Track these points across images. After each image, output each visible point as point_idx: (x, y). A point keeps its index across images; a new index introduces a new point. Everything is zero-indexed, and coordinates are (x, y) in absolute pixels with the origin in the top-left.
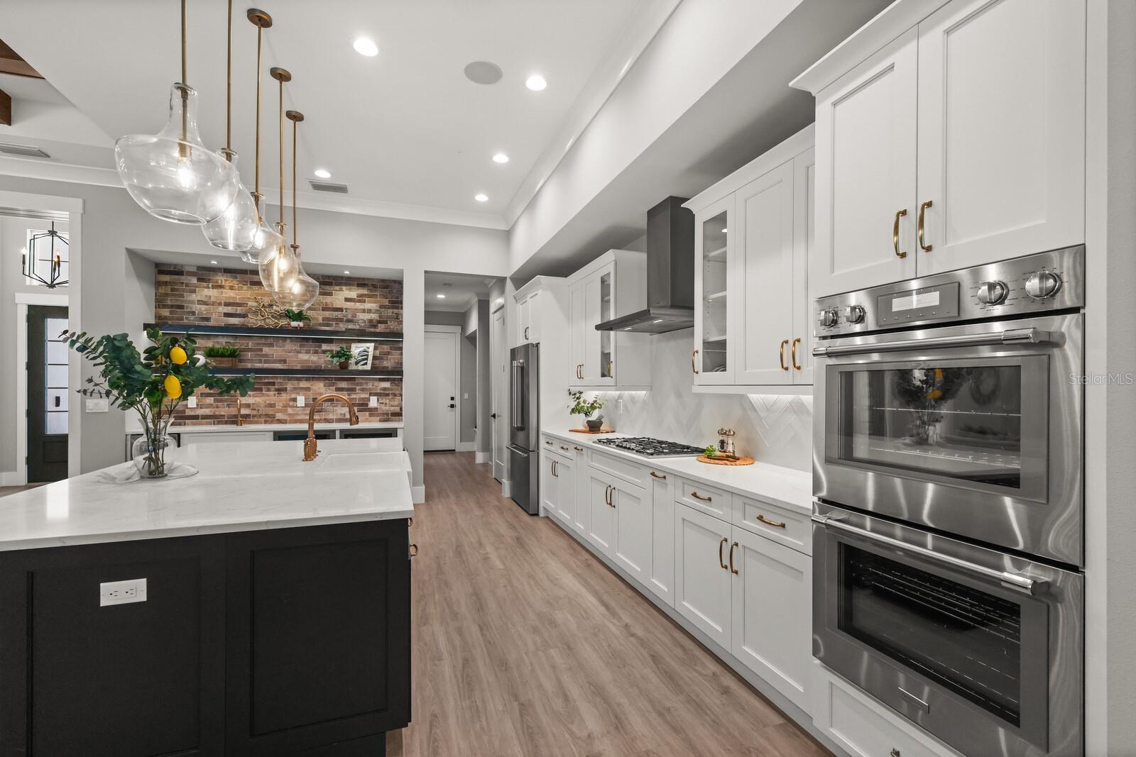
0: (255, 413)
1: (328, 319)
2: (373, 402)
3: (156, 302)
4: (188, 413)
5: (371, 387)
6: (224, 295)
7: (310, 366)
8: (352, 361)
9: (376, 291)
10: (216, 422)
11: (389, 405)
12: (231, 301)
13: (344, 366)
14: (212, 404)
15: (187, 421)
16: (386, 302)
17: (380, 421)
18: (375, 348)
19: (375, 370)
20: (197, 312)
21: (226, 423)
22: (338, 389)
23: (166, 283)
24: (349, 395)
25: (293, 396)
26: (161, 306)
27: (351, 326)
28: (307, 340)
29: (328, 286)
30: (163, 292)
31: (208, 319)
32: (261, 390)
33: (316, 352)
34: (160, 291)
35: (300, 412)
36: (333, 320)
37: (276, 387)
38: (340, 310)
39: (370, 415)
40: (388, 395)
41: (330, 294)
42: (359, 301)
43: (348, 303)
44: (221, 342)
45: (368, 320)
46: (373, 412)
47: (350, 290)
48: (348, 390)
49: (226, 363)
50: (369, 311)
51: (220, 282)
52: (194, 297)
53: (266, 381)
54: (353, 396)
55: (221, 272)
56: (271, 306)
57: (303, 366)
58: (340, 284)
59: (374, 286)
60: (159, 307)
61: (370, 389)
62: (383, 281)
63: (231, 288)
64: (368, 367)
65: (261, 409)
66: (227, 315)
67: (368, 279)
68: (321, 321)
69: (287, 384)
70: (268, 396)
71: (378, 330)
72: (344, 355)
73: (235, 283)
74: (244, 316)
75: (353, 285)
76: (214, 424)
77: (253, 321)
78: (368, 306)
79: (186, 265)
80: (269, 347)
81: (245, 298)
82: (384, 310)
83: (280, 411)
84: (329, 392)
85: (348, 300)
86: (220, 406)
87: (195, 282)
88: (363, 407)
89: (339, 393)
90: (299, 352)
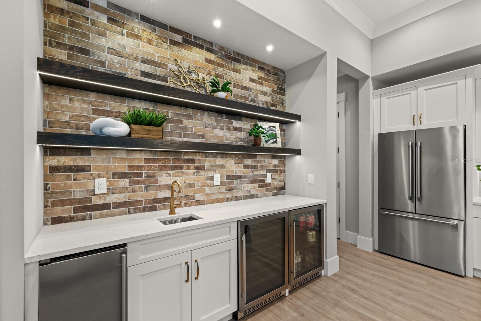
1: (237, 96)
2: (268, 180)
3: (45, 35)
4: (96, 201)
5: (267, 163)
6: (141, 48)
8: (263, 139)
9: (270, 76)
11: (278, 181)
12: (149, 57)
14: (126, 188)
15: (93, 213)
17: (273, 195)
20: (107, 64)
22: (246, 167)
23: (62, 11)
24: (253, 172)
25: (210, 174)
26: (54, 44)
29: (238, 64)
30: (57, 23)
33: (228, 129)
34: (52, 20)
35: (216, 191)
36: (241, 97)
37: (196, 165)
38: (245, 88)
39: (267, 190)
40: (277, 171)
41: (239, 72)
42: (259, 83)
43: (252, 83)
45: (265, 102)
46: (268, 187)
47: (253, 71)
48: (252, 166)
50: (266, 94)
51: (136, 30)
52: (102, 41)
53: (186, 157)
54: (256, 173)
55: (137, 18)
56: (191, 72)
58: (246, 63)
59: (268, 71)
60: (50, 44)
61: (266, 166)
63: (150, 42)
64: (279, 145)
65: (181, 190)
66: (144, 73)
67: (265, 64)
69: (204, 162)
70: (187, 175)
73: (153, 36)
75: (255, 67)
76: (130, 213)
78: (265, 88)
80: (189, 119)
81: (164, 57)
82: (274, 94)
83: (199, 191)
84: (239, 169)
85: (252, 80)
86: (136, 189)
87: (104, 22)
88: (262, 183)
89: (246, 171)
90: (215, 127)
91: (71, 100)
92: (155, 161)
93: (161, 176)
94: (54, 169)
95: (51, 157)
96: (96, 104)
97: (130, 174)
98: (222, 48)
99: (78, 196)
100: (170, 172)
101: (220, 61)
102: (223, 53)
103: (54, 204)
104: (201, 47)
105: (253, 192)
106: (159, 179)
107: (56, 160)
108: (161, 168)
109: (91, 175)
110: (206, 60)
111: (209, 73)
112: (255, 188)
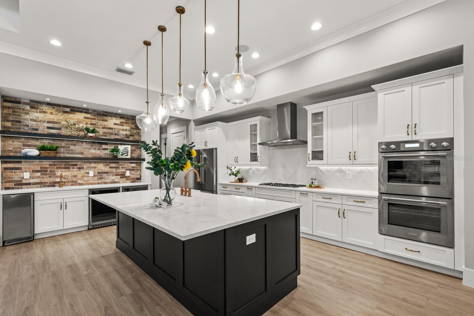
0: (65, 180)
1: (105, 133)
2: (128, 173)
3: (2, 118)
4: (24, 181)
5: (127, 166)
6: (47, 117)
7: (96, 156)
8: (120, 154)
9: (129, 121)
10: (42, 186)
11: (135, 175)
12: (51, 120)
13: (114, 157)
14: (39, 177)
15: (23, 186)
16: (134, 126)
17: (131, 182)
18: (131, 148)
20: (30, 126)
21: (48, 186)
22: (110, 167)
23: (9, 108)
24: (116, 170)
25: (87, 171)
26: (6, 121)
27: (117, 137)
28: (94, 143)
29: (105, 117)
30: (7, 112)
31: (37, 130)
32: (69, 168)
33: (99, 149)
34: (5, 112)
35: (91, 179)
36: (108, 133)
37: (78, 167)
38: (112, 129)
39: (126, 180)
40: (134, 170)
41: (106, 121)
42: (121, 125)
43: (116, 126)
44: (46, 142)
45: (125, 134)
46: (127, 178)
47: (116, 119)
48: (116, 167)
49: (49, 154)
50: (126, 130)
51: (44, 110)
52: (28, 117)
53: (72, 163)
54: (118, 171)
55: (45, 104)
56: (75, 124)
57: (92, 156)
58: (111, 116)
59: (128, 118)
60: (4, 121)
61: (126, 167)
63: (51, 113)
64: (129, 157)
65: (69, 178)
66: (49, 128)
67: (125, 115)
68: (101, 133)
69: (84, 165)
70: (73, 171)
71: (130, 139)
72: (116, 150)
73: (54, 111)
74: (60, 129)
75: (118, 117)
76: (41, 187)
77: (64, 132)
78: (125, 127)
79: (22, 98)
80: (74, 146)
81: (59, 119)
82: (132, 130)
83: (80, 179)
84: (106, 169)
85: (115, 124)
86: (44, 177)
87: (28, 108)
88: (123, 176)
89: (111, 169)
90: (90, 149)
91: (13, 141)
92: (55, 165)
93: (58, 172)
94: (6, 169)
95: (4, 164)
96: (25, 142)
97: (41, 170)
98: (94, 111)
99: (16, 179)
100: (62, 170)
101: (93, 117)
102: (96, 113)
103: (5, 182)
104: (82, 112)
105: (116, 180)
106: (56, 173)
107: (6, 165)
108: (57, 168)
109: (22, 171)
110: (85, 118)
111: (87, 124)
112: (118, 178)
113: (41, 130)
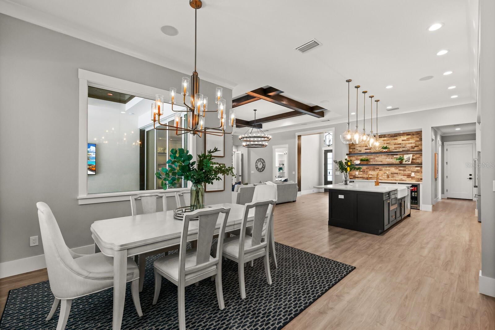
0: (373, 177)
1: (396, 147)
2: (413, 175)
4: (356, 176)
7: (390, 163)
8: (404, 161)
9: (414, 136)
10: (363, 179)
11: (418, 176)
13: (401, 163)
14: (362, 174)
15: (356, 178)
16: (418, 139)
17: (415, 181)
18: (413, 156)
19: (413, 163)
20: (358, 149)
21: (366, 179)
22: (399, 170)
24: (403, 172)
26: (350, 149)
27: (404, 149)
28: (389, 155)
29: (396, 137)
30: (351, 145)
31: (361, 151)
32: (375, 170)
33: (392, 158)
36: (398, 147)
37: (379, 169)
38: (401, 144)
39: (412, 179)
40: (419, 172)
41: (397, 139)
42: (408, 140)
44: (364, 157)
45: (411, 146)
46: (413, 178)
47: (404, 137)
48: (403, 170)
49: (365, 163)
50: (411, 143)
52: (358, 146)
53: (377, 167)
54: (405, 172)
57: (388, 163)
58: (400, 136)
59: (413, 134)
61: (412, 170)
62: (417, 132)
64: (410, 163)
65: (375, 176)
66: (366, 149)
67: (411, 132)
68: (393, 148)
69: (383, 168)
70: (377, 172)
71: (414, 150)
72: (401, 160)
74: (370, 149)
75: (405, 135)
78: (410, 141)
80: (377, 158)
82: (416, 142)
83: (380, 176)
84: (396, 171)
85: (402, 140)
86: (364, 174)
88: (409, 176)
89: (400, 171)
90: (387, 159)
92: (368, 168)
96: (356, 158)
97: (363, 171)
98: (389, 135)
100: (372, 171)
101: (388, 139)
103: (350, 176)
104: (381, 137)
105: (403, 179)
106: (369, 173)
108: (369, 170)
110: (383, 140)
111: (384, 144)
112: (405, 177)
113: (363, 151)
